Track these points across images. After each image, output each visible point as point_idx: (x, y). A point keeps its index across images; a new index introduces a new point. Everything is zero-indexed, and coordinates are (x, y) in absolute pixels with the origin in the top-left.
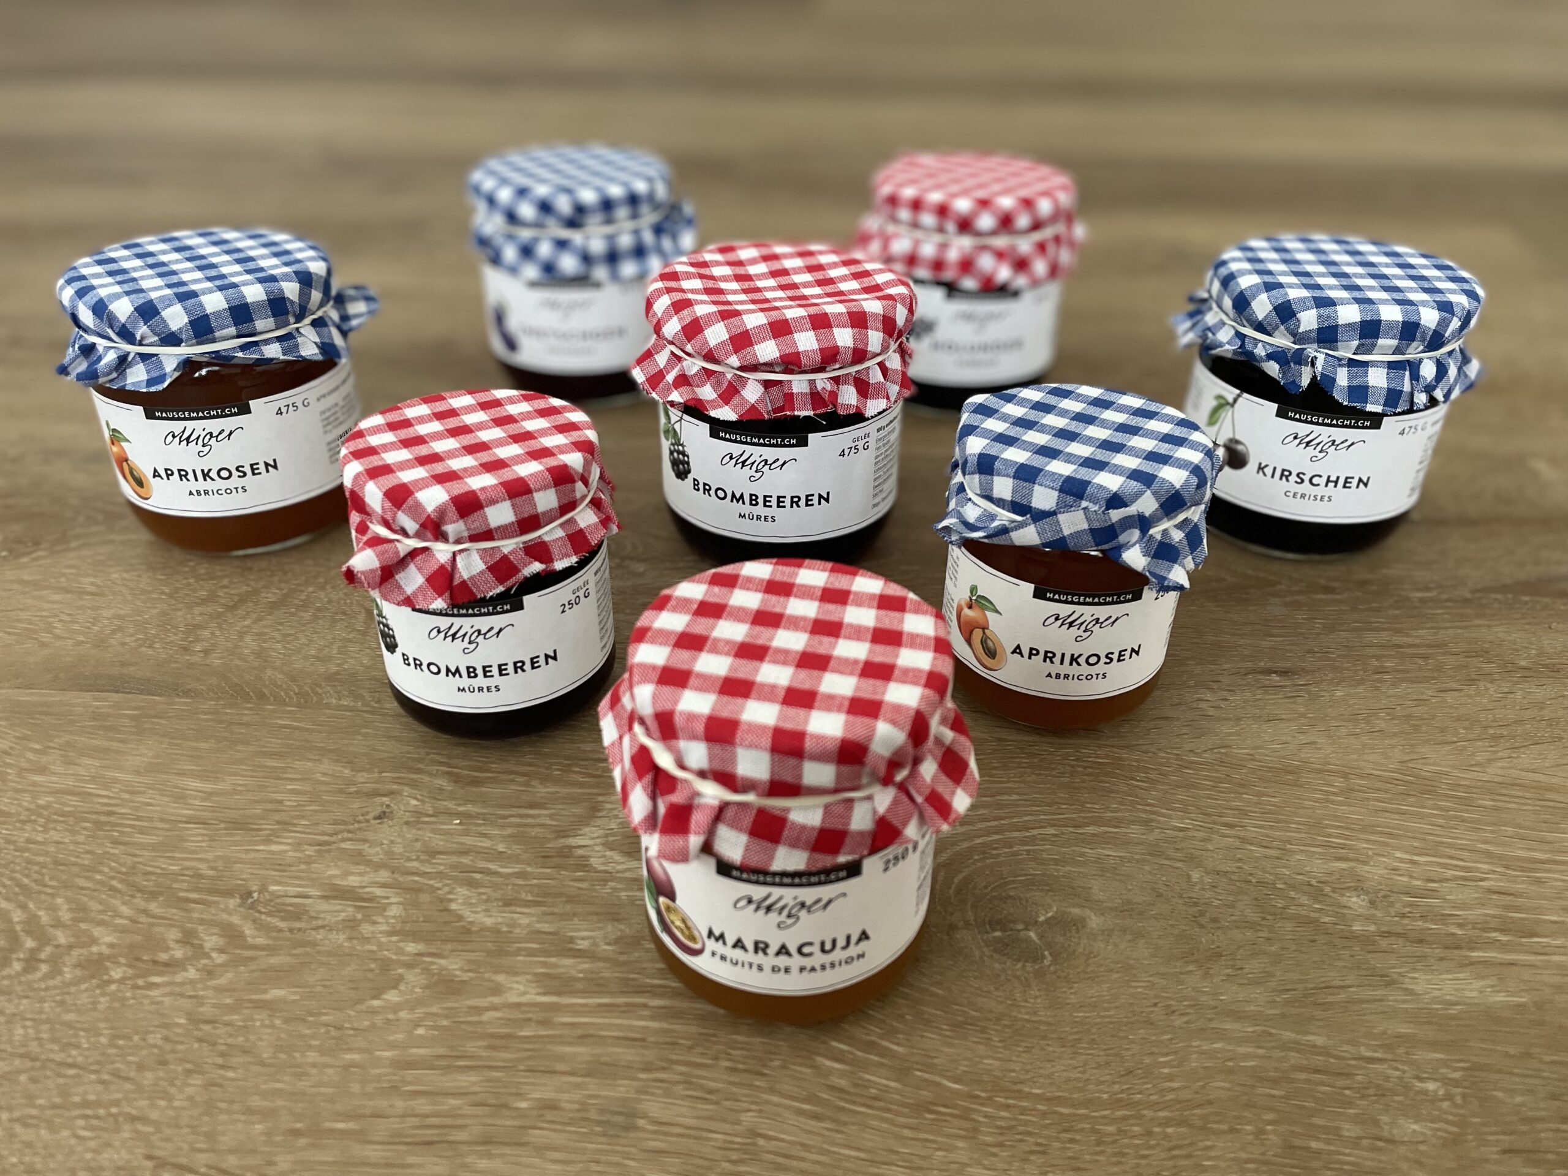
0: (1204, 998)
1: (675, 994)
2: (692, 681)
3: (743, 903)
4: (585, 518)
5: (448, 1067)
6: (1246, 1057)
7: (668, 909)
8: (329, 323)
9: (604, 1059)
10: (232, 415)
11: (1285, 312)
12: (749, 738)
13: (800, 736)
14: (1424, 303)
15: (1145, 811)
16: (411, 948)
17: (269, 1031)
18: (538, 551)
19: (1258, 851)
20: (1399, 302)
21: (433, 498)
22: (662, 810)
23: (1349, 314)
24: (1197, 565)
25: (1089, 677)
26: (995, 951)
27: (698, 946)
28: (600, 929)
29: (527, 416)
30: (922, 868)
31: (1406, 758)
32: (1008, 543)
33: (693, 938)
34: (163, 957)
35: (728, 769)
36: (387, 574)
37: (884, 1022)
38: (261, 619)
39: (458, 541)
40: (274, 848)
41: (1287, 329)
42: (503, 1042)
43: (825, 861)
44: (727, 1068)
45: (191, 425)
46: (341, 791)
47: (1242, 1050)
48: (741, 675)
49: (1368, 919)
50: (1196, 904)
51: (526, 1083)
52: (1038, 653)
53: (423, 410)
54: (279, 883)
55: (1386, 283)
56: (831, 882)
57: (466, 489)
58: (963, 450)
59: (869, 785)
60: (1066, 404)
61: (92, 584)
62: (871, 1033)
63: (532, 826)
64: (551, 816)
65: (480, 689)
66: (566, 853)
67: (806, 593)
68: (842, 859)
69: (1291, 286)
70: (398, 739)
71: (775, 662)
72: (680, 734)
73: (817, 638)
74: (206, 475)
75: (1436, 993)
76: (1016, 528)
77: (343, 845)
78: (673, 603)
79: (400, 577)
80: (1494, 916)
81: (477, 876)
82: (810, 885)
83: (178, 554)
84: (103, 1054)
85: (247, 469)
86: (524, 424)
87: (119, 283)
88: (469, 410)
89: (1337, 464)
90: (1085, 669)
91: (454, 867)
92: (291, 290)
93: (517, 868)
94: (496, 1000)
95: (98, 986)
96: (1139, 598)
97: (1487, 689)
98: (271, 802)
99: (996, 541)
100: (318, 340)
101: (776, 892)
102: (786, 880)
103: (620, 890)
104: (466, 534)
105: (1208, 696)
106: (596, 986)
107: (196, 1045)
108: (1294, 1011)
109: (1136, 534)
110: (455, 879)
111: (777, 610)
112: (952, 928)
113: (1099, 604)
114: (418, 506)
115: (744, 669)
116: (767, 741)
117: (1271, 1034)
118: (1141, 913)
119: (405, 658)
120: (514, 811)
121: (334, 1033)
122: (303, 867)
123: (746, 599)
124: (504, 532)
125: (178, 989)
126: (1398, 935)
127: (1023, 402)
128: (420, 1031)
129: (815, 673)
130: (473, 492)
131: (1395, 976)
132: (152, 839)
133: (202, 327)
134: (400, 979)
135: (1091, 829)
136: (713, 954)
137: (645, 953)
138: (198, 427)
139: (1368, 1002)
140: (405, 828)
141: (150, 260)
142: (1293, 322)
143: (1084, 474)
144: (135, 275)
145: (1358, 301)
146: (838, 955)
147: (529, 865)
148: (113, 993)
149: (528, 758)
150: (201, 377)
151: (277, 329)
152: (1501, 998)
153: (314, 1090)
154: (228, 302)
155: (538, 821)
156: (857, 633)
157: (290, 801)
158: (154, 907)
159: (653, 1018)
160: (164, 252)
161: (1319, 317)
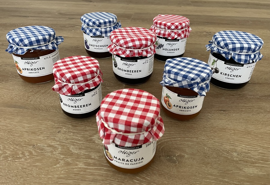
0: (205, 171)
1: (109, 167)
2: (112, 111)
3: (120, 152)
4: (96, 79)
5: (67, 179)
6: (213, 183)
7: (107, 152)
8: (54, 43)
9: (95, 179)
10: (36, 59)
11: (226, 45)
12: (121, 122)
13: (130, 122)
14: (252, 44)
15: (197, 136)
16: (62, 156)
17: (35, 171)
18: (88, 85)
19: (217, 144)
20: (247, 44)
21: (68, 75)
22: (106, 134)
23: (238, 46)
24: (208, 91)
25: (187, 111)
26: (168, 161)
27: (112, 159)
28: (96, 154)
29: (87, 61)
30: (154, 146)
31: (246, 127)
32: (173, 86)
33: (111, 158)
34: (18, 156)
35: (117, 128)
36: (60, 89)
37: (146, 174)
38: (41, 95)
39: (73, 83)
40: (39, 137)
41: (227, 48)
42: (77, 175)
43: (135, 145)
44: (117, 181)
45: (29, 61)
46: (52, 127)
47: (212, 181)
48: (121, 110)
49: (237, 157)
50: (205, 154)
51: (80, 183)
52: (178, 106)
53: (68, 59)
54: (40, 144)
55: (245, 40)
56: (136, 149)
57: (74, 74)
58: (165, 69)
59: (143, 131)
60: (185, 61)
61: (12, 88)
62: (144, 175)
63: (85, 135)
64: (89, 133)
65: (77, 110)
66: (91, 140)
67: (134, 95)
68: (138, 145)
69: (227, 40)
70: (63, 118)
71: (127, 108)
72: (109, 121)
73: (135, 104)
74: (32, 70)
75: (249, 172)
76: (174, 84)
77: (52, 137)
78: (109, 96)
79: (63, 89)
80: (260, 158)
81: (75, 144)
82: (132, 149)
83: (27, 83)
84: (6, 174)
85: (39, 69)
86: (86, 62)
87: (17, 35)
88: (76, 59)
89: (235, 73)
90: (187, 110)
91: (71, 142)
92: (47, 37)
93: (82, 142)
94: (76, 167)
95: (6, 161)
96: (197, 97)
97: (261, 115)
98: (39, 129)
99: (170, 86)
100: (52, 46)
101: (126, 150)
102: (128, 148)
103: (100, 147)
104: (74, 82)
105: (210, 115)
106: (95, 165)
107: (23, 173)
108: (222, 174)
109: (196, 85)
110: (71, 144)
111: (128, 98)
112: (160, 156)
113: (189, 98)
114: (66, 77)
115: (121, 109)
116: (124, 123)
117: (218, 179)
118: (195, 155)
119: (64, 104)
120: (83, 132)
121: (47, 172)
122: (44, 141)
123: (123, 96)
124: (81, 82)
125: (20, 162)
126: (243, 161)
127: (177, 60)
128: (62, 172)
129: (134, 110)
130: (76, 75)
131: (241, 168)
132: (18, 135)
133: (31, 43)
134: (60, 162)
135: (187, 139)
136: (115, 161)
137: (103, 159)
138: (30, 61)
139: (236, 173)
140: (63, 134)
141: (23, 31)
142: (228, 47)
143: (187, 74)
144: (20, 34)
145: (240, 43)
146: (138, 162)
147: (84, 142)
148: (9, 163)
149: (86, 122)
150: (32, 52)
151: (44, 44)
152: (261, 173)
153: (43, 182)
154: (36, 39)
155: (86, 134)
156: (143, 103)
157: (43, 129)
158: (17, 147)
159: (104, 171)
160: (26, 30)
161: (233, 46)
